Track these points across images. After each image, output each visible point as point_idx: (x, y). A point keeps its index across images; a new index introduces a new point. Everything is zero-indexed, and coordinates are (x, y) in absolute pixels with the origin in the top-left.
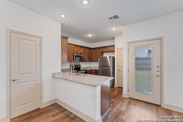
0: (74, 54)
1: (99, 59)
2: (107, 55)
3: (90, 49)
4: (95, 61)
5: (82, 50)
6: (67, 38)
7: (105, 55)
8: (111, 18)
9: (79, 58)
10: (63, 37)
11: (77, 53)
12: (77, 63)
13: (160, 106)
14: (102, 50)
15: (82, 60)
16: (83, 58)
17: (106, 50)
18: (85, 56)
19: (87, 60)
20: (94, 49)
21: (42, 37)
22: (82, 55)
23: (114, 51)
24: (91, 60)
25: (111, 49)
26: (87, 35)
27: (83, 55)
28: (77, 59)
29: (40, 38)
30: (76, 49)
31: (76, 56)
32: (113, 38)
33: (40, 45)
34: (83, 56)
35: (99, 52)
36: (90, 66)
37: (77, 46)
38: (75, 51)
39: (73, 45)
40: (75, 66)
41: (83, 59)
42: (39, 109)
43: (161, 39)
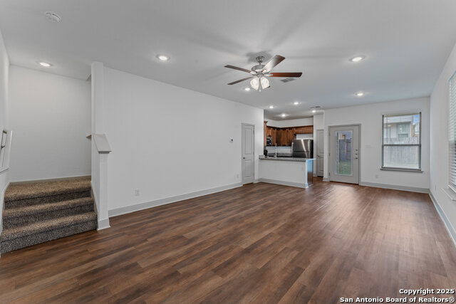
2: (301, 138)
3: (278, 129)
6: (267, 122)
7: (299, 138)
10: (264, 122)
13: (358, 184)
14: (295, 130)
15: (271, 144)
17: (300, 130)
19: (276, 144)
22: (271, 138)
23: (312, 133)
24: (279, 144)
25: (308, 130)
33: (253, 132)
35: (290, 134)
42: (252, 183)
43: (359, 125)
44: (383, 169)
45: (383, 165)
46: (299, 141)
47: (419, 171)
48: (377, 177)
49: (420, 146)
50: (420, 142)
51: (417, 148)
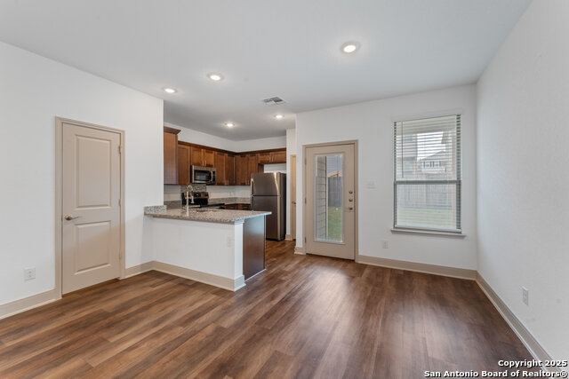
0: (191, 167)
1: (252, 180)
2: (272, 170)
3: (232, 154)
4: (244, 184)
5: (211, 158)
6: (176, 132)
7: (267, 169)
8: (267, 101)
9: (204, 177)
10: (167, 130)
11: (199, 164)
12: (199, 190)
13: (353, 261)
14: (261, 158)
15: (211, 181)
16: (214, 177)
17: (268, 158)
18: (219, 170)
19: (225, 181)
20: (243, 154)
21: (123, 132)
22: (212, 170)
23: (285, 162)
24: (233, 181)
25: (278, 156)
26: (223, 125)
27: (214, 169)
28: (198, 177)
29: (121, 134)
30: (196, 154)
31: (195, 171)
32: (283, 133)
33: (120, 148)
34: (214, 172)
35: (253, 164)
36: (233, 196)
37: (199, 147)
38: (195, 161)
39: (190, 145)
40: (195, 195)
41: (214, 180)
43: (354, 143)
44: (398, 231)
45: (395, 222)
46: (270, 175)
47: (458, 235)
48: (385, 246)
49: (458, 183)
50: (459, 175)
51: (453, 187)
